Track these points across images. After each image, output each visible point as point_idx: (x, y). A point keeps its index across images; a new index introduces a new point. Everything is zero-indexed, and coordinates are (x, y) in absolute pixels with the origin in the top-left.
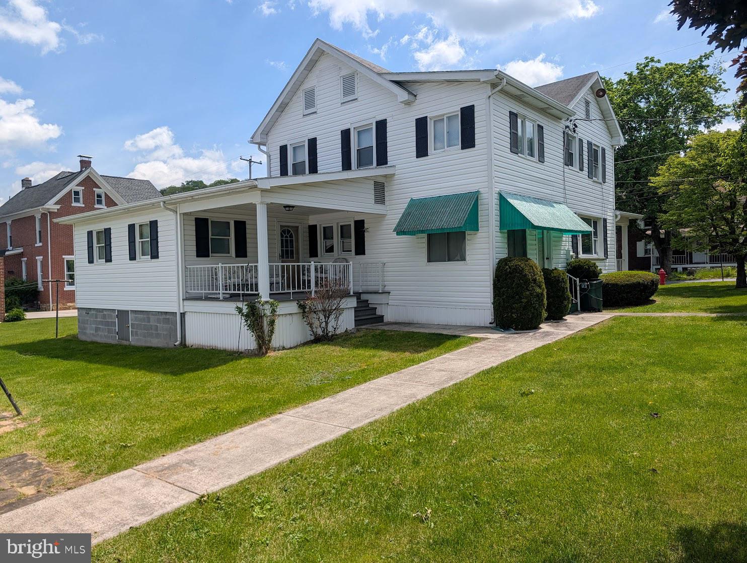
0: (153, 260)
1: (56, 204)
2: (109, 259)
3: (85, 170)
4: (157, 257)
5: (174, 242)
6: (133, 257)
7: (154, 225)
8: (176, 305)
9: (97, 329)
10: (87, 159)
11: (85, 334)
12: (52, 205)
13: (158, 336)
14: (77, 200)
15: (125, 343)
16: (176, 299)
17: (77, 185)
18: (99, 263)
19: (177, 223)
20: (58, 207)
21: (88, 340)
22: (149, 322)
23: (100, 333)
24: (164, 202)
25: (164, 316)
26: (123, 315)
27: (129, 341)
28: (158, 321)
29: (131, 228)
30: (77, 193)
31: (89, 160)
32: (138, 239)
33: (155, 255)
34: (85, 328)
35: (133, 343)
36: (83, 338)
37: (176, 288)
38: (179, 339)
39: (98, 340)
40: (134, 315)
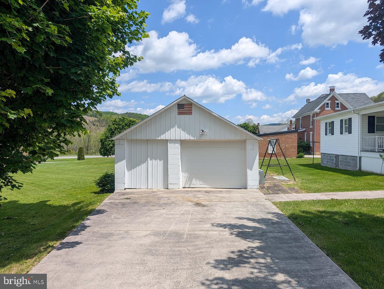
0: (349, 134)
1: (318, 109)
2: (333, 134)
3: (332, 93)
4: (351, 133)
5: (358, 127)
6: (341, 133)
7: (350, 120)
8: (357, 153)
9: (327, 162)
10: (333, 88)
11: (323, 163)
12: (317, 110)
13: (350, 166)
14: (328, 107)
15: (337, 168)
16: (357, 151)
17: (328, 100)
18: (329, 135)
19: (359, 119)
20: (319, 111)
21: (324, 166)
22: (347, 160)
23: (328, 163)
24: (354, 111)
25: (352, 158)
26: (337, 156)
27: (339, 167)
28: (351, 159)
29: (342, 121)
30: (328, 104)
31: (334, 88)
32: (344, 126)
33: (350, 132)
34: (323, 161)
35: (340, 168)
36: (322, 165)
37: (357, 146)
38: (358, 168)
39: (328, 166)
40: (341, 157)
